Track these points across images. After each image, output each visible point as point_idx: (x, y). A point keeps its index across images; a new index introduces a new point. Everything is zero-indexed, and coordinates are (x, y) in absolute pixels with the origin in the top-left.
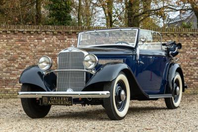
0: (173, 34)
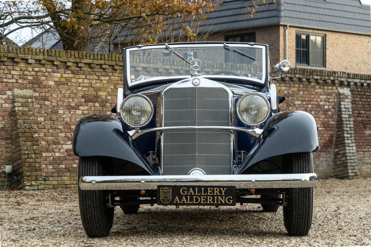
0: (113, 66)
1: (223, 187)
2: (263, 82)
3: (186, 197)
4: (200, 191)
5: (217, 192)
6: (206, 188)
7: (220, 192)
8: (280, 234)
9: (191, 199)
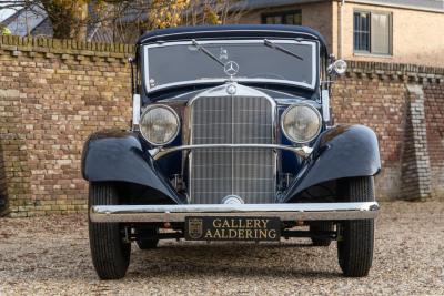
1: (265, 218)
2: (312, 86)
3: (220, 230)
4: (236, 223)
5: (257, 224)
6: (244, 219)
7: (262, 224)
8: (334, 275)
9: (226, 233)
